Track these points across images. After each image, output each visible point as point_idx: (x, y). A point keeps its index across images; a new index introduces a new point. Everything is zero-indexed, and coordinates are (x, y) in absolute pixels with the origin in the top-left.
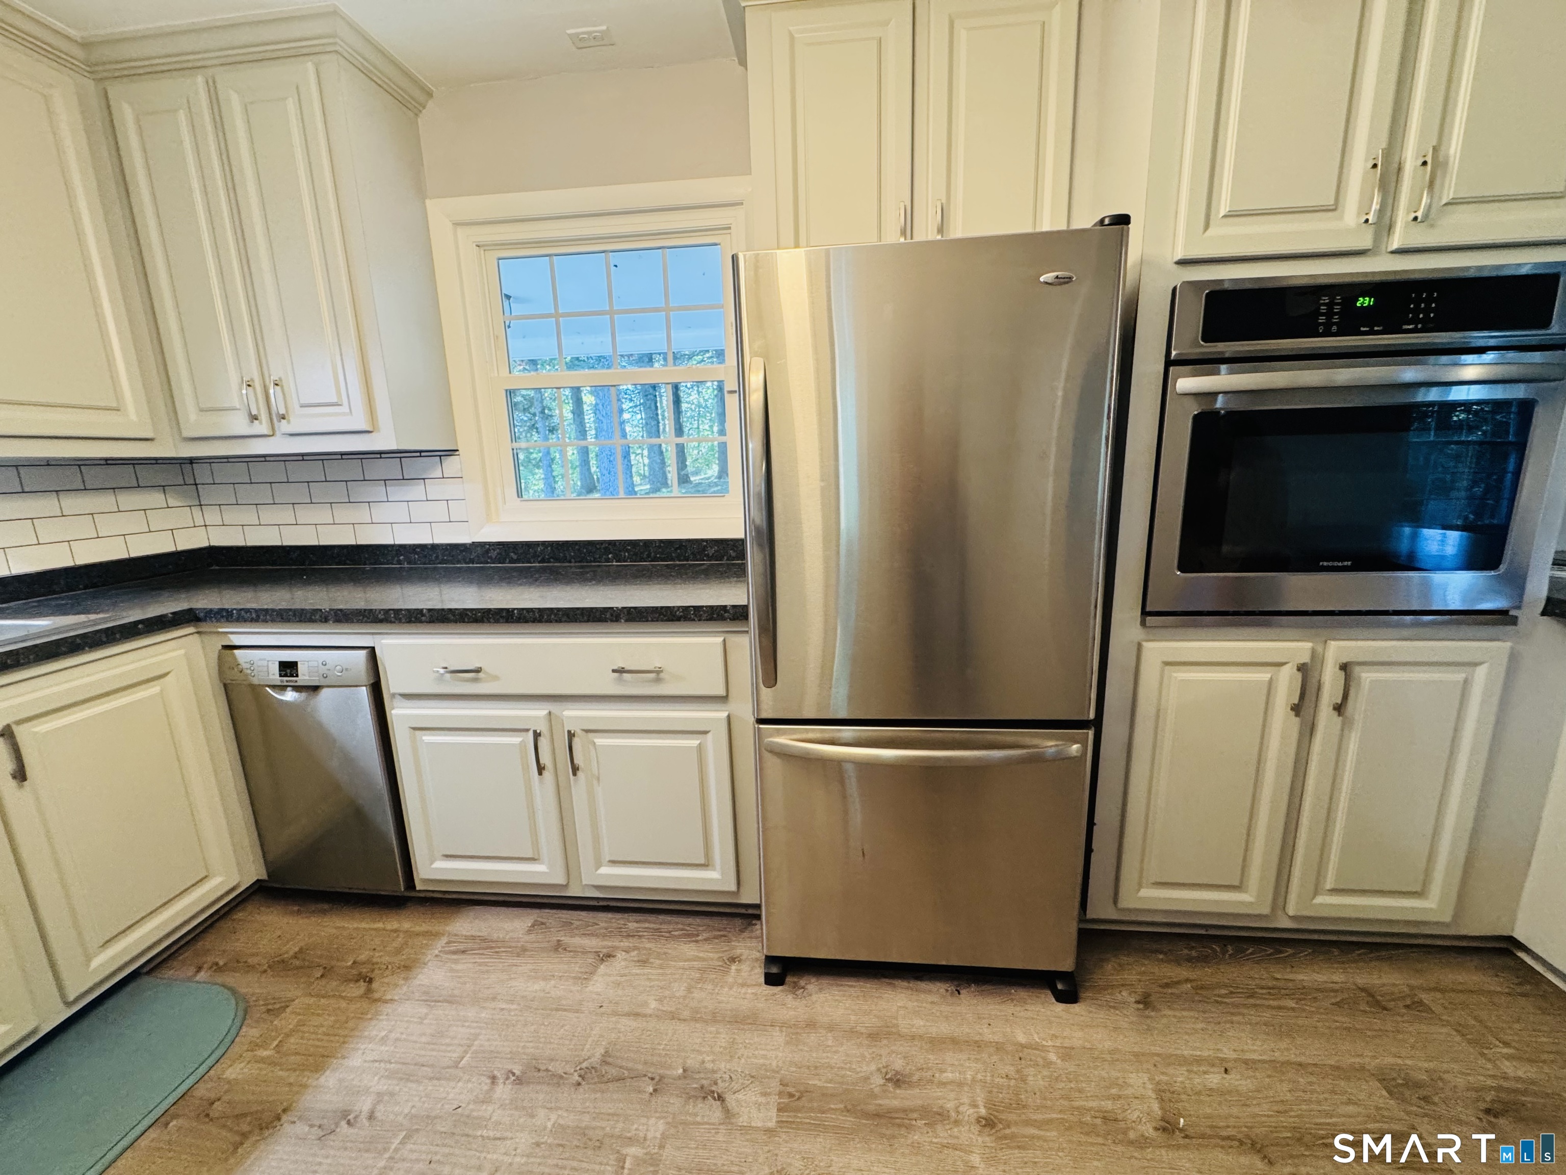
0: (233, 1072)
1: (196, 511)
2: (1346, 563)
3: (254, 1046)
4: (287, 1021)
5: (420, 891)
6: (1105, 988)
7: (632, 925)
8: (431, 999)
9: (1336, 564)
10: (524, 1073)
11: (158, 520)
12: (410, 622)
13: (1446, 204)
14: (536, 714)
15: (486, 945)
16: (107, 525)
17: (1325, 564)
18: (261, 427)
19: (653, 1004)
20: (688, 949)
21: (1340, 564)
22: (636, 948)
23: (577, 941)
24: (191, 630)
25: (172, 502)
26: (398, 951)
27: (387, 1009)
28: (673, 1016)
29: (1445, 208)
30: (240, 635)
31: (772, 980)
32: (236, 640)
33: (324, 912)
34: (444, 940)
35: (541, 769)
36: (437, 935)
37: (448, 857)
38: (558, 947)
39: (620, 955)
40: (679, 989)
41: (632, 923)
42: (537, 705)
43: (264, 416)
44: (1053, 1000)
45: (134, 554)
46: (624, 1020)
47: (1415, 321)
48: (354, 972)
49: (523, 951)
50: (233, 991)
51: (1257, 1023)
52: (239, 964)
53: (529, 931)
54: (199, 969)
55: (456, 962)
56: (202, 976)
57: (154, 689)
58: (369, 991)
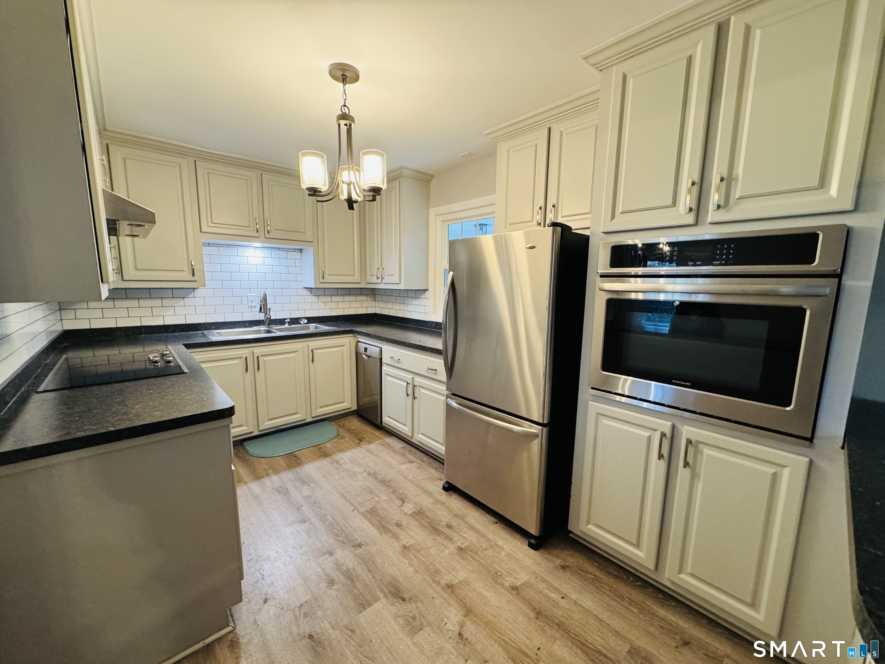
0: (328, 445)
1: (374, 302)
2: (687, 384)
3: (334, 442)
4: (343, 441)
5: (383, 426)
6: (554, 555)
7: (425, 459)
8: (368, 451)
9: (681, 383)
10: (372, 473)
11: (364, 304)
12: (391, 342)
13: (737, 199)
14: (409, 376)
15: (389, 446)
16: (341, 305)
17: (675, 381)
18: (379, 281)
19: (411, 477)
20: (433, 471)
21: (684, 383)
22: (420, 464)
23: (408, 455)
24: (352, 335)
25: (368, 299)
26: (371, 438)
27: (360, 448)
28: (412, 482)
29: (739, 200)
30: (362, 339)
31: (444, 488)
32: (360, 340)
33: (365, 423)
34: (382, 441)
35: (408, 395)
36: (380, 438)
37: (389, 417)
38: (403, 454)
39: (415, 464)
40: (420, 478)
41: (425, 458)
42: (410, 374)
43: (380, 278)
44: (527, 544)
45: (357, 313)
46: (401, 477)
47: (721, 259)
48: (360, 438)
49: (395, 451)
50: (338, 431)
51: (605, 602)
52: (343, 427)
53: (401, 448)
54: (337, 424)
55: (380, 446)
56: (336, 426)
57: (341, 349)
58: (359, 443)
